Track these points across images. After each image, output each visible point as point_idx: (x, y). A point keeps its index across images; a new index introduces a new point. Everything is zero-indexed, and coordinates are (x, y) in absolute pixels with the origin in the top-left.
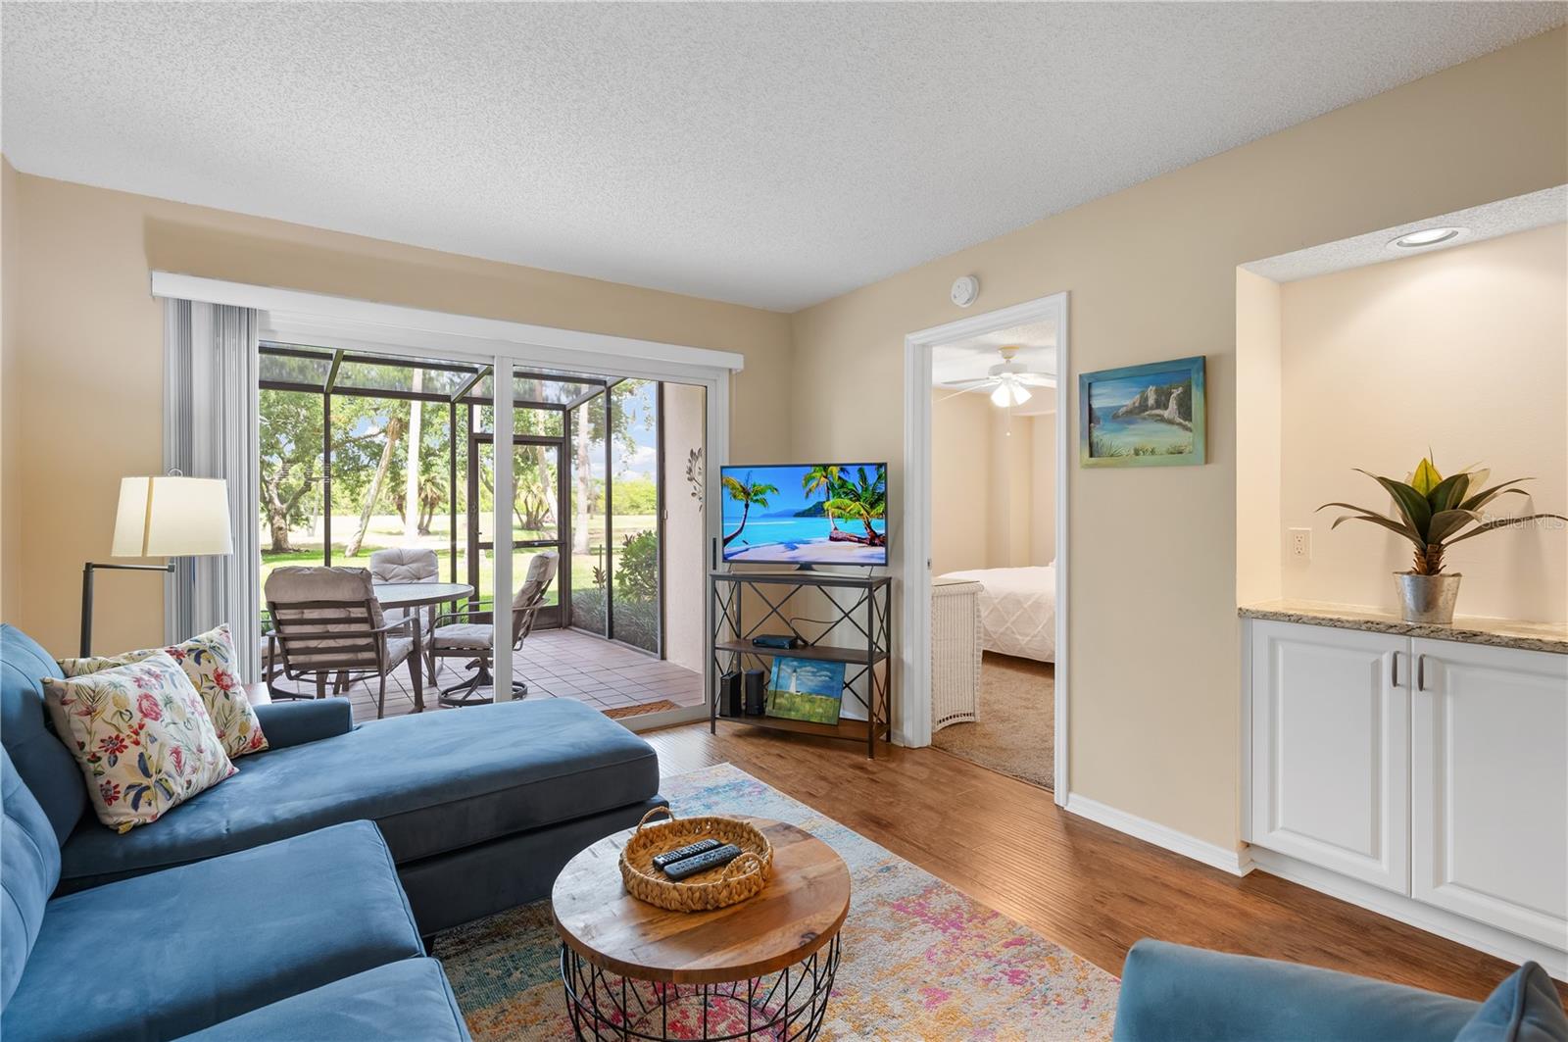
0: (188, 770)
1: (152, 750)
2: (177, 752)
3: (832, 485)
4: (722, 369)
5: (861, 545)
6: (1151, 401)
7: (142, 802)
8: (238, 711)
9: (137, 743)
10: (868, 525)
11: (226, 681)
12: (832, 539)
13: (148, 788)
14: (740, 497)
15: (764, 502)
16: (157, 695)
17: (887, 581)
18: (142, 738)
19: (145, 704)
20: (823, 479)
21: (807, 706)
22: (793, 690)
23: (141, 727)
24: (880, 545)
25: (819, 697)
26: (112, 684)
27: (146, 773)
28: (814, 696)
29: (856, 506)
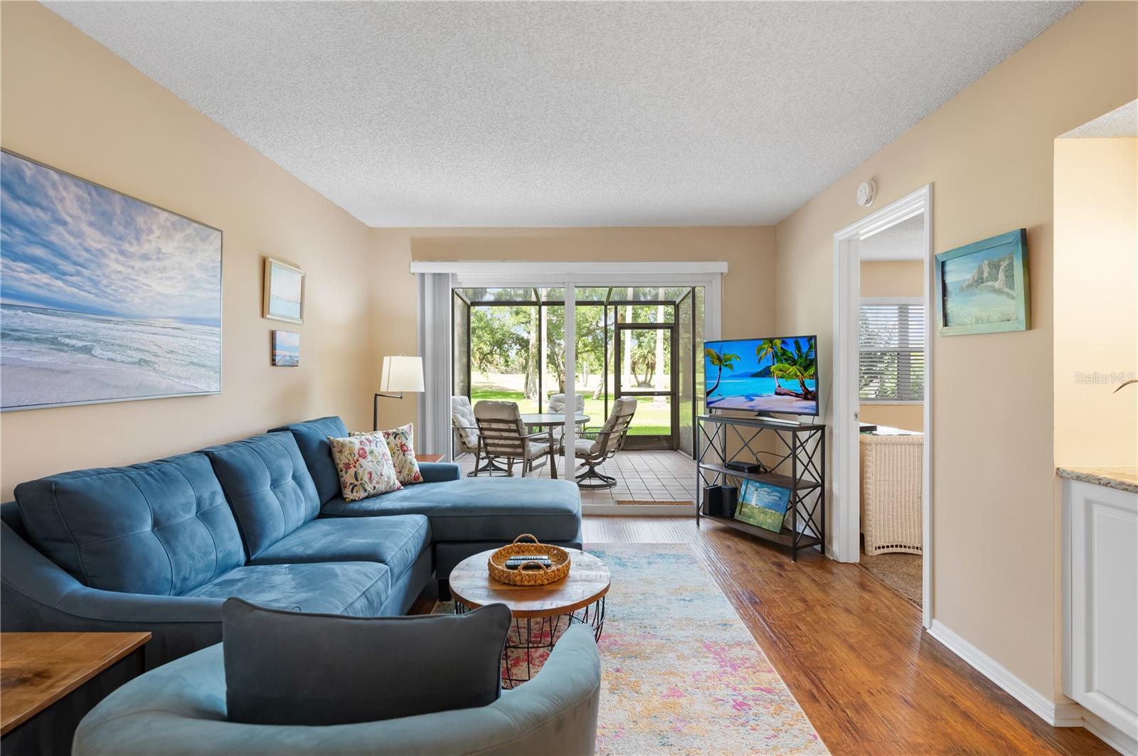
0: (374, 482)
1: (360, 471)
2: (370, 473)
3: (776, 353)
4: (717, 273)
5: (798, 399)
6: (986, 275)
7: (354, 491)
8: (408, 462)
9: (355, 467)
10: (803, 384)
11: (405, 448)
12: (777, 393)
13: (356, 485)
14: (716, 363)
15: (731, 367)
16: (367, 449)
17: (822, 428)
18: (357, 465)
19: (361, 452)
20: (769, 349)
21: (762, 516)
22: (753, 503)
23: (358, 461)
24: (812, 400)
25: (771, 511)
26: (351, 442)
27: (357, 480)
28: (767, 510)
29: (793, 369)
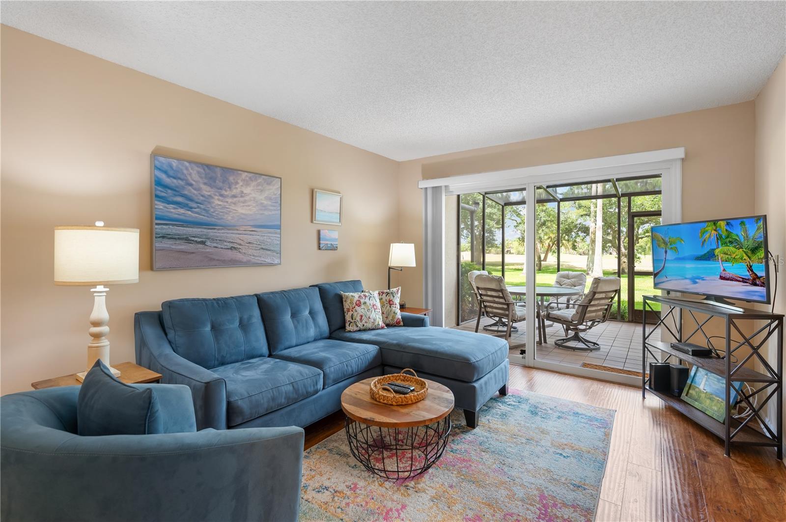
0: (364, 321)
1: (355, 314)
2: (362, 316)
3: (721, 236)
4: (677, 159)
7: (350, 325)
8: (392, 312)
9: (352, 311)
10: (750, 268)
11: (391, 303)
12: (722, 278)
13: (352, 322)
14: (662, 246)
15: (676, 250)
16: (362, 301)
17: (779, 317)
18: (354, 310)
19: (358, 302)
20: (713, 232)
21: (708, 401)
22: (701, 387)
23: (354, 307)
24: (761, 286)
25: (718, 398)
26: (352, 296)
27: (352, 319)
28: (714, 397)
29: (740, 253)
